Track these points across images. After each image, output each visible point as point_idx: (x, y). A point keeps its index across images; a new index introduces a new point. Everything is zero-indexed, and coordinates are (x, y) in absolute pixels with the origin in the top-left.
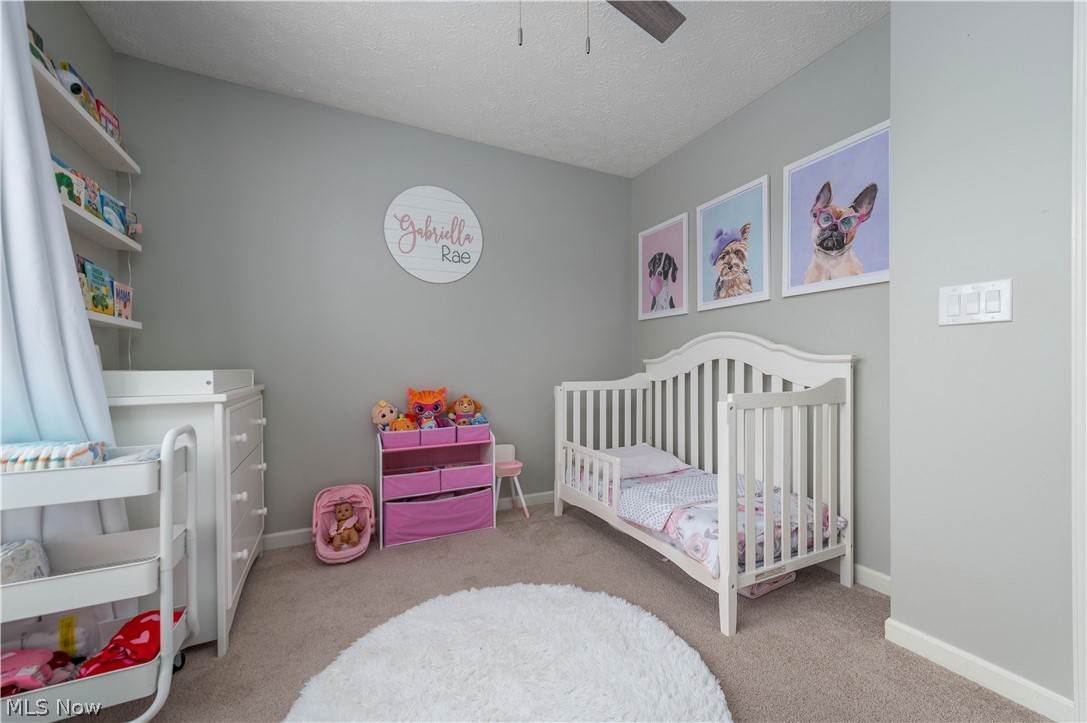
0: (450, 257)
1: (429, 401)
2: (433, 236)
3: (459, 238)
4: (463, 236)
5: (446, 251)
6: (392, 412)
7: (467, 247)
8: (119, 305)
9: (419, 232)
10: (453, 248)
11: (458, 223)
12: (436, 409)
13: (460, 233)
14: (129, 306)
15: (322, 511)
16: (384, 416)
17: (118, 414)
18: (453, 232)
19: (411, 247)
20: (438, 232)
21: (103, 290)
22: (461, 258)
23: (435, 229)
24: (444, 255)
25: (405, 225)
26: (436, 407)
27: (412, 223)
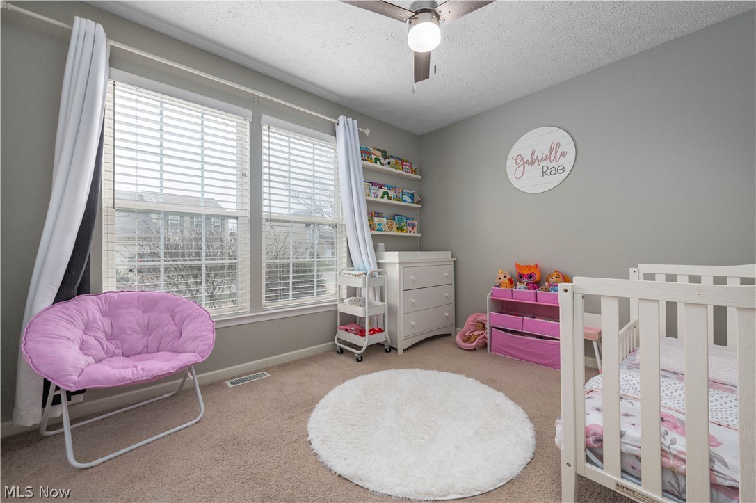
0: (548, 173)
1: (525, 272)
2: (536, 162)
3: (555, 157)
4: (559, 154)
5: (545, 169)
6: (505, 277)
7: (562, 161)
8: (409, 228)
9: (527, 162)
10: (550, 165)
11: (554, 147)
12: (531, 278)
13: (556, 152)
14: (415, 228)
15: (470, 323)
16: (500, 278)
17: (379, 265)
18: (551, 153)
19: (521, 174)
20: (540, 158)
21: (403, 224)
22: (557, 171)
23: (537, 157)
24: (544, 173)
25: (518, 161)
26: (530, 276)
27: (522, 159)
